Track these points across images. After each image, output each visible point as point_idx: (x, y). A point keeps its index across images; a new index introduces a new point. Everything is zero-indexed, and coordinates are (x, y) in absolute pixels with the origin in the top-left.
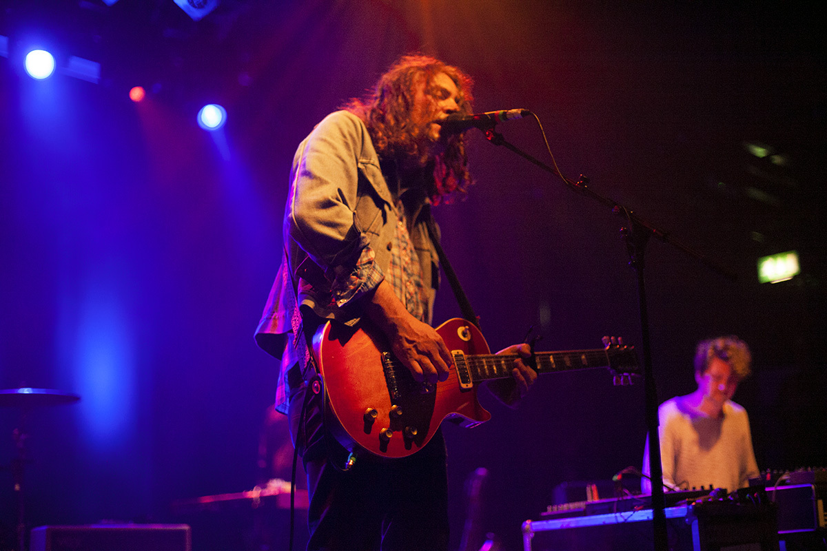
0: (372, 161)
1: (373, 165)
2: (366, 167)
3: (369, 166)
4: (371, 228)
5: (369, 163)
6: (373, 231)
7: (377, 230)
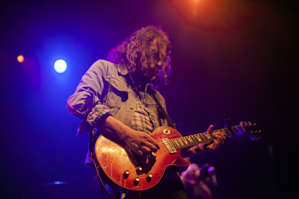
0: (112, 77)
1: (113, 78)
2: (110, 80)
3: (112, 79)
4: (117, 106)
5: (111, 78)
6: (118, 107)
7: (120, 106)
